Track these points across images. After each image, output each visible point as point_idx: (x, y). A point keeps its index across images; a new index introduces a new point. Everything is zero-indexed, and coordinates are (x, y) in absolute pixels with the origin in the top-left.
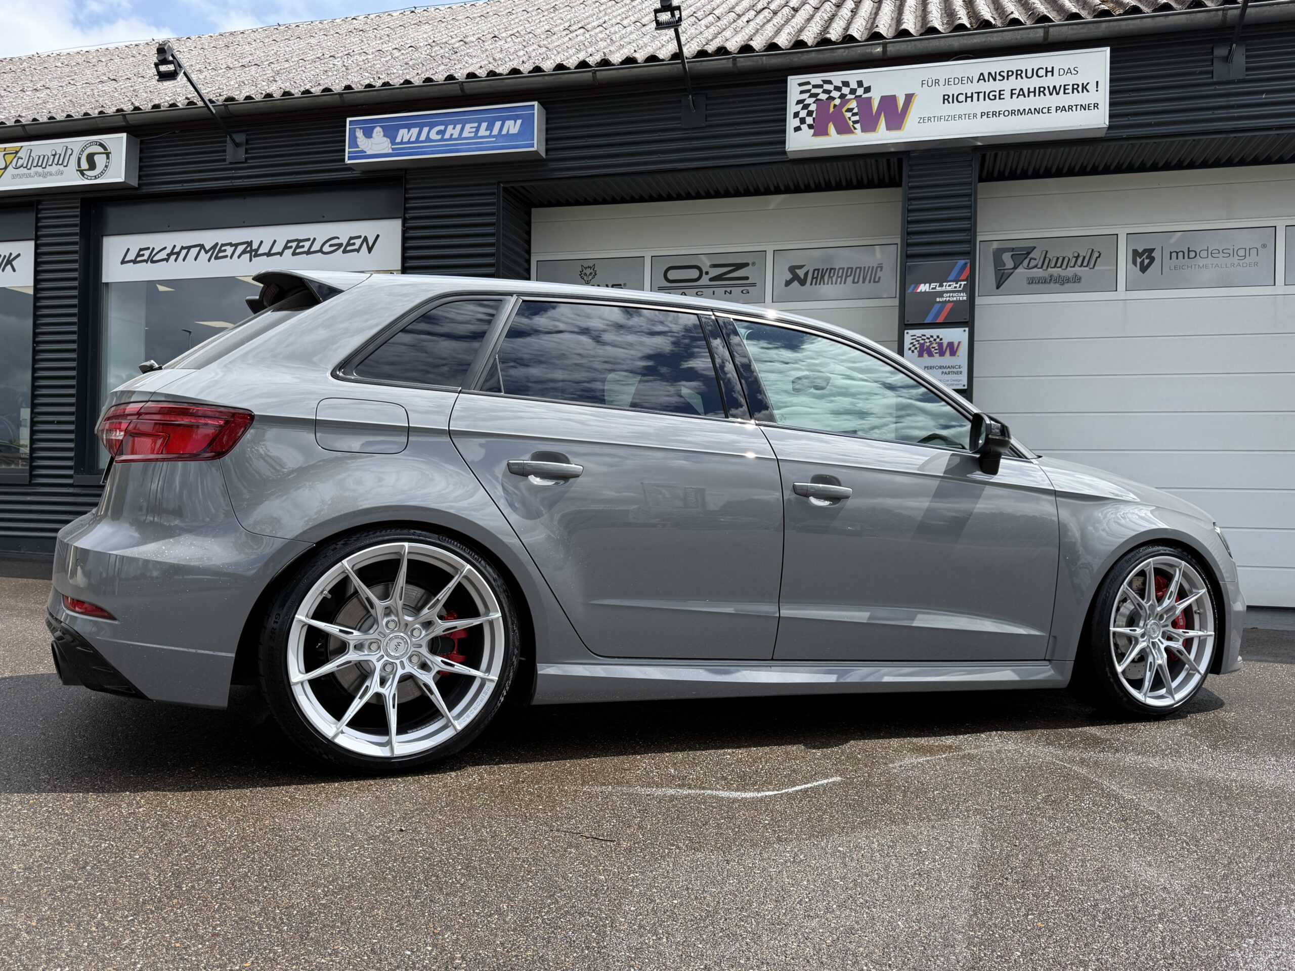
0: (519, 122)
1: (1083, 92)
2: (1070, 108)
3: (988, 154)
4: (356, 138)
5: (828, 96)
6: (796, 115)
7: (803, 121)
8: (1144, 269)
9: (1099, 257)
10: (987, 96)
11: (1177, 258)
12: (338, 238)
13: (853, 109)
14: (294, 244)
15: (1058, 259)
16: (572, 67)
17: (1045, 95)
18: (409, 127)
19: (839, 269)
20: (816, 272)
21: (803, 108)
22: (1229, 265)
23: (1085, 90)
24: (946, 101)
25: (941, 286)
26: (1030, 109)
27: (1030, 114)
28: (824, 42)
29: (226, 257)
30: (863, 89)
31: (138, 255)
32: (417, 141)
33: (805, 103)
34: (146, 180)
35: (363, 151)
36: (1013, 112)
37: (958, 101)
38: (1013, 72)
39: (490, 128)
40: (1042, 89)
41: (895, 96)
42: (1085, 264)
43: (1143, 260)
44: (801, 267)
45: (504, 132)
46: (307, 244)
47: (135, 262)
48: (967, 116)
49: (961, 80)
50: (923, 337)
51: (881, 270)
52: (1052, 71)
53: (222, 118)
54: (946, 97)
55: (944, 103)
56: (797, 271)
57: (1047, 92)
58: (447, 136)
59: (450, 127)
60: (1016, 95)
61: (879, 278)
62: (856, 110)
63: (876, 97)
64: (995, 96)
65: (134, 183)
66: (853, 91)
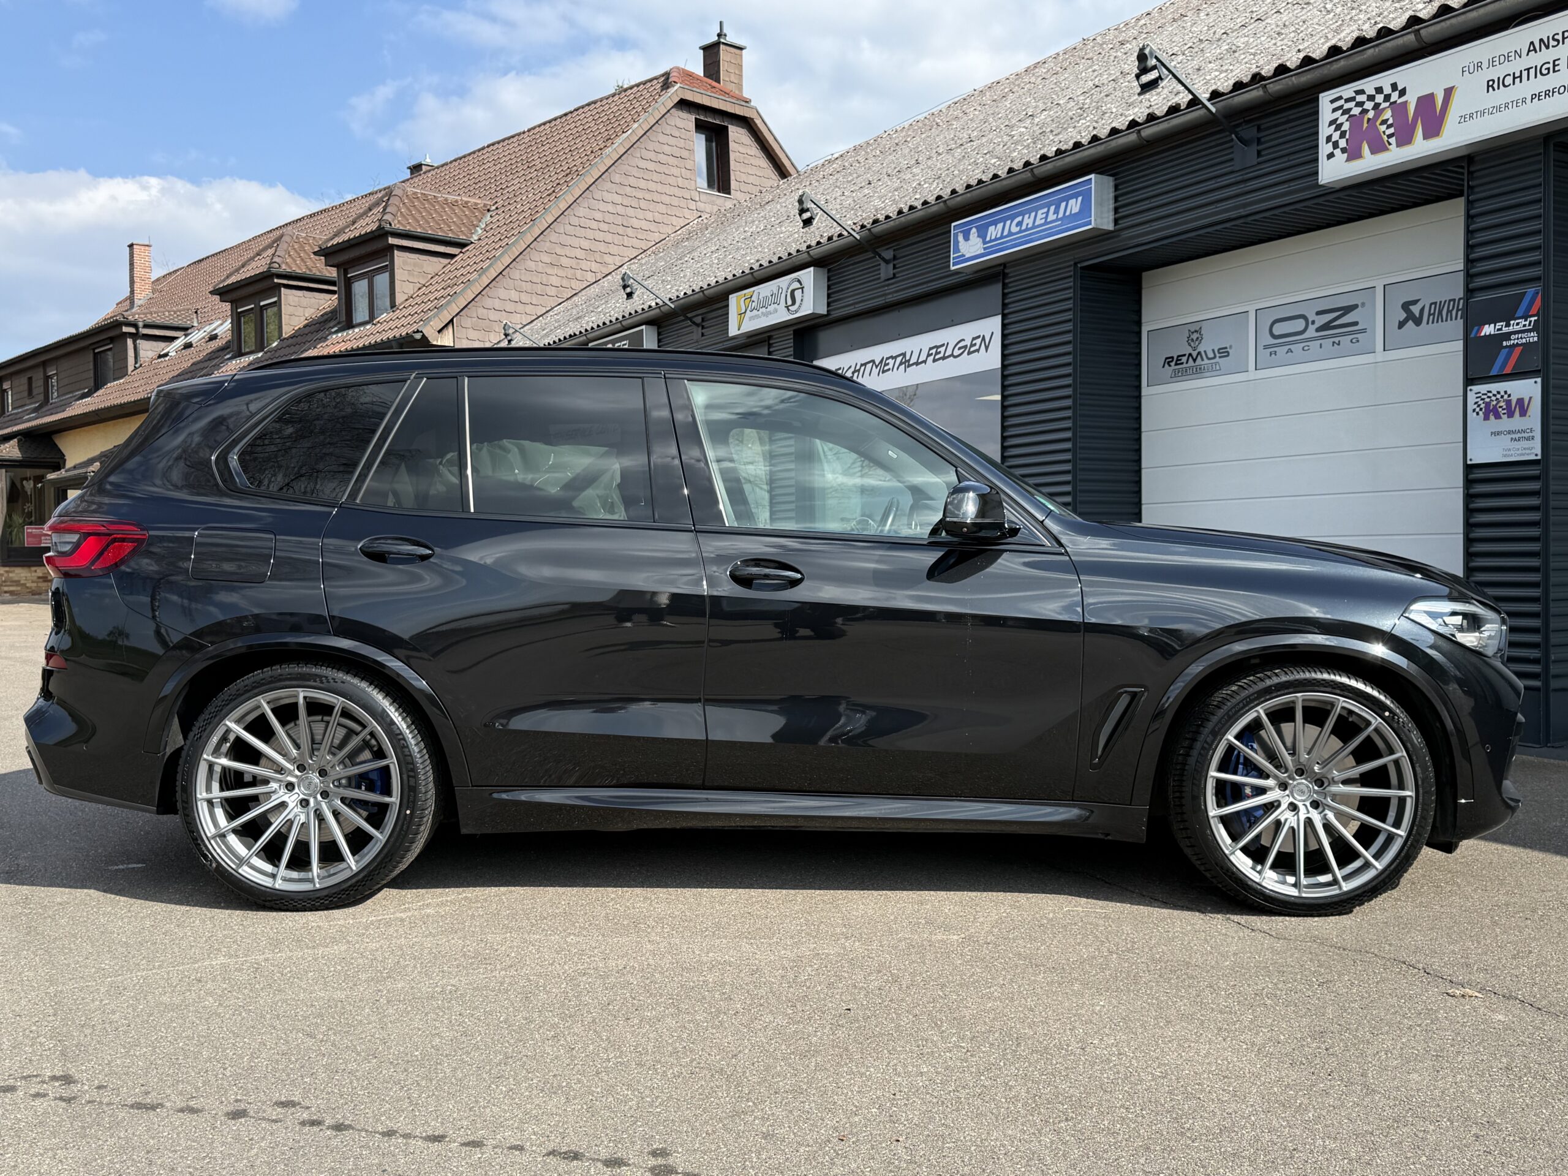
0: (1080, 198)
4: (958, 242)
5: (1360, 109)
6: (1329, 139)
7: (1336, 145)
10: (1539, 71)
12: (964, 340)
13: (1388, 120)
14: (934, 351)
16: (1124, 128)
18: (995, 223)
20: (1433, 306)
21: (1336, 130)
24: (1490, 88)
25: (1508, 325)
29: (889, 370)
30: (1397, 92)
32: (1002, 237)
33: (1338, 122)
34: (834, 306)
35: (964, 256)
37: (1504, 86)
39: (1056, 212)
41: (1432, 95)
44: (1415, 302)
45: (1068, 213)
46: (943, 349)
48: (1515, 103)
49: (1508, 57)
50: (1489, 394)
53: (868, 241)
54: (1491, 83)
55: (1488, 91)
56: (1411, 307)
58: (1024, 227)
59: (1027, 216)
62: (1390, 122)
63: (1411, 99)
65: (823, 310)
66: (1387, 98)
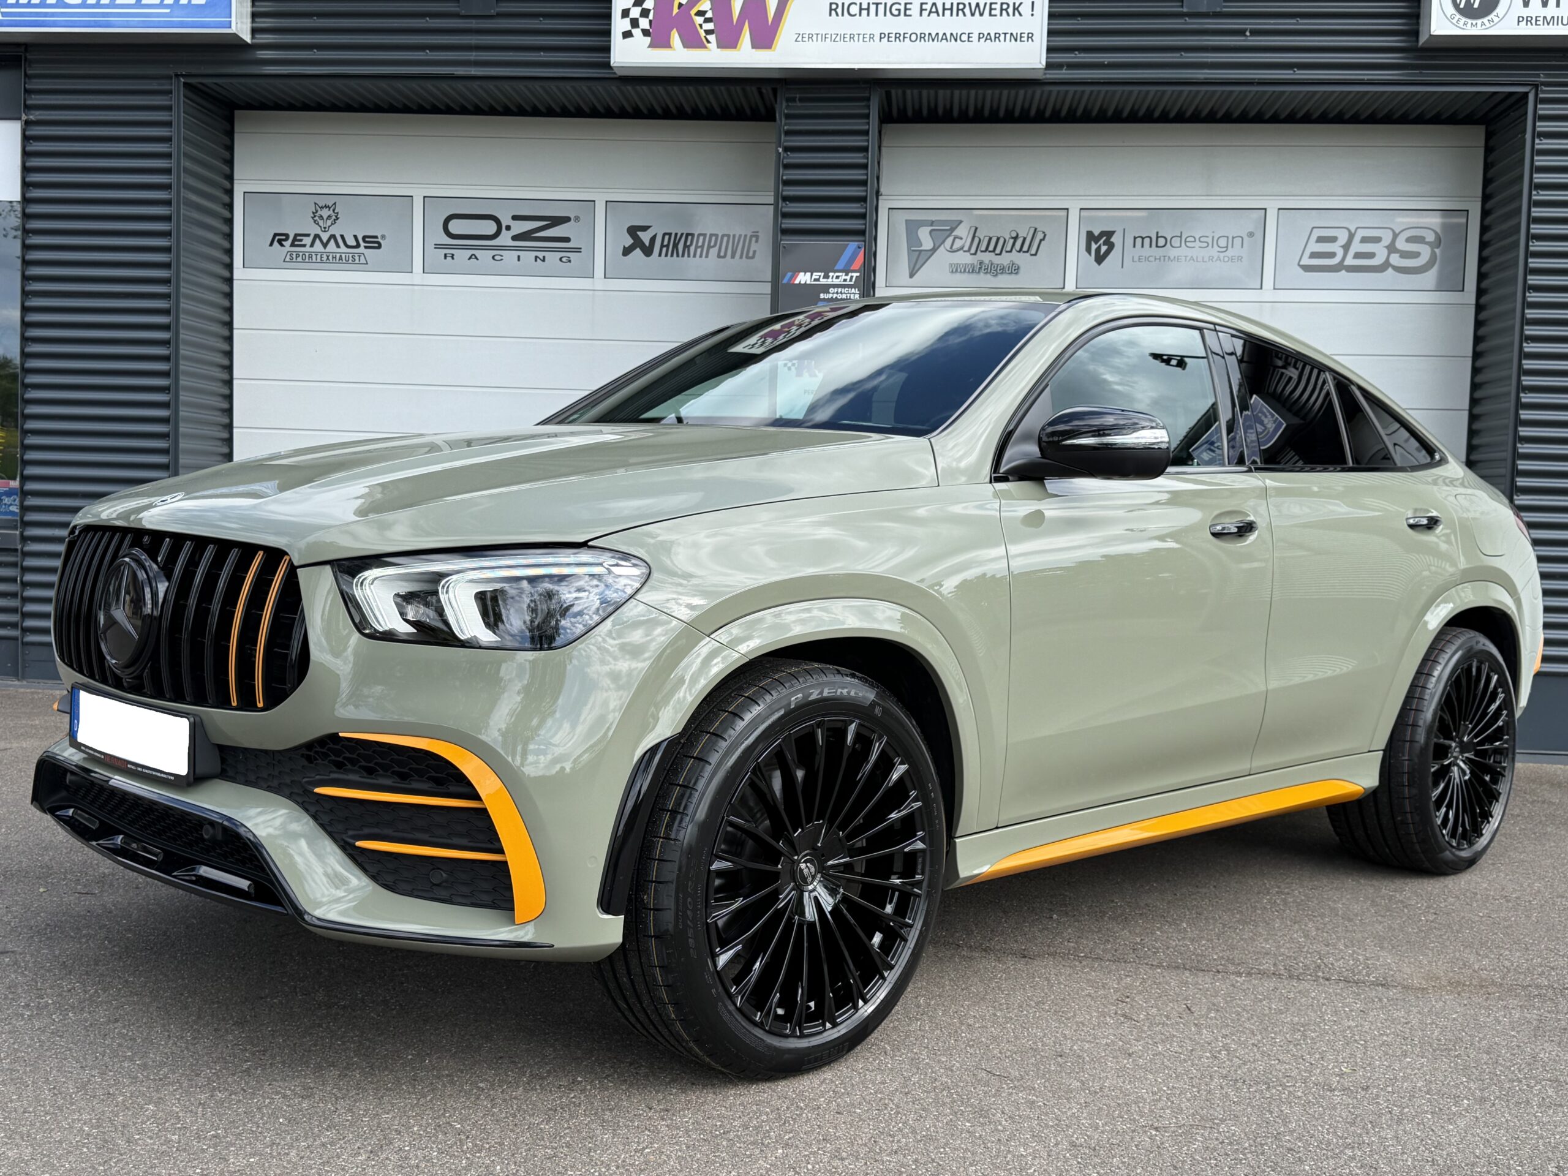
1: (1014, 15)
2: (997, 36)
3: (893, 92)
6: (625, 13)
7: (635, 23)
8: (1100, 259)
9: (1043, 239)
10: (889, 10)
11: (1142, 246)
13: (706, 12)
15: (990, 239)
17: (964, 15)
19: (699, 235)
20: (667, 237)
21: (635, 5)
22: (1206, 259)
23: (1016, 12)
24: (833, 12)
25: (826, 277)
26: (944, 34)
27: (944, 41)
36: (922, 37)
40: (961, 7)
42: (1025, 248)
43: (1100, 247)
44: (645, 228)
48: (861, 36)
51: (757, 241)
54: (834, 6)
55: (830, 15)
56: (639, 233)
57: (967, 10)
60: (928, 12)
61: (755, 252)
62: (709, 15)
64: (899, 10)
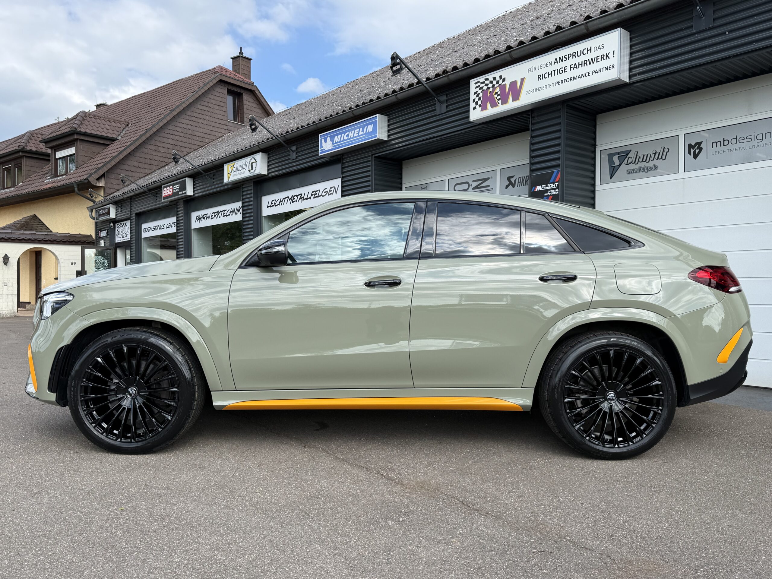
0: (372, 125)
2: (600, 70)
4: (322, 143)
5: (487, 87)
6: (474, 100)
7: (477, 103)
8: (695, 156)
10: (559, 72)
11: (717, 147)
12: (326, 188)
13: (498, 92)
14: (314, 193)
15: (644, 156)
16: (390, 93)
17: (587, 65)
18: (337, 135)
21: (477, 97)
23: (607, 58)
25: (546, 186)
26: (579, 75)
27: (579, 78)
28: (487, 56)
29: (295, 201)
30: (502, 80)
31: (272, 203)
32: (340, 141)
33: (478, 93)
34: (270, 171)
35: (324, 149)
36: (571, 79)
37: (545, 78)
38: (571, 54)
39: (363, 131)
40: (585, 62)
41: (516, 81)
42: (660, 157)
43: (695, 151)
44: (512, 177)
45: (367, 132)
46: (317, 193)
47: (271, 206)
48: (549, 85)
49: (546, 65)
52: (591, 50)
53: (284, 141)
54: (539, 76)
55: (538, 80)
56: (511, 179)
57: (588, 63)
58: (349, 137)
60: (573, 68)
62: (499, 93)
63: (507, 83)
64: (562, 71)
